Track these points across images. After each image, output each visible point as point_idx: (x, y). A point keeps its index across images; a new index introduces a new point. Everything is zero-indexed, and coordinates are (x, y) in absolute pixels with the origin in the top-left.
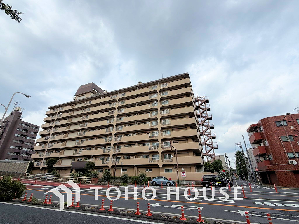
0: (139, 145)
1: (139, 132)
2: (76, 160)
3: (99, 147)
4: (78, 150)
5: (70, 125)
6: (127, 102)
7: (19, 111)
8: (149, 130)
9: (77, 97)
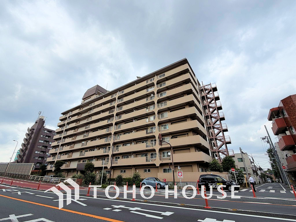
0: (137, 143)
1: (137, 129)
2: (81, 162)
3: (101, 148)
4: (84, 151)
5: (78, 128)
6: (126, 99)
7: (42, 119)
8: (147, 127)
9: (85, 100)
